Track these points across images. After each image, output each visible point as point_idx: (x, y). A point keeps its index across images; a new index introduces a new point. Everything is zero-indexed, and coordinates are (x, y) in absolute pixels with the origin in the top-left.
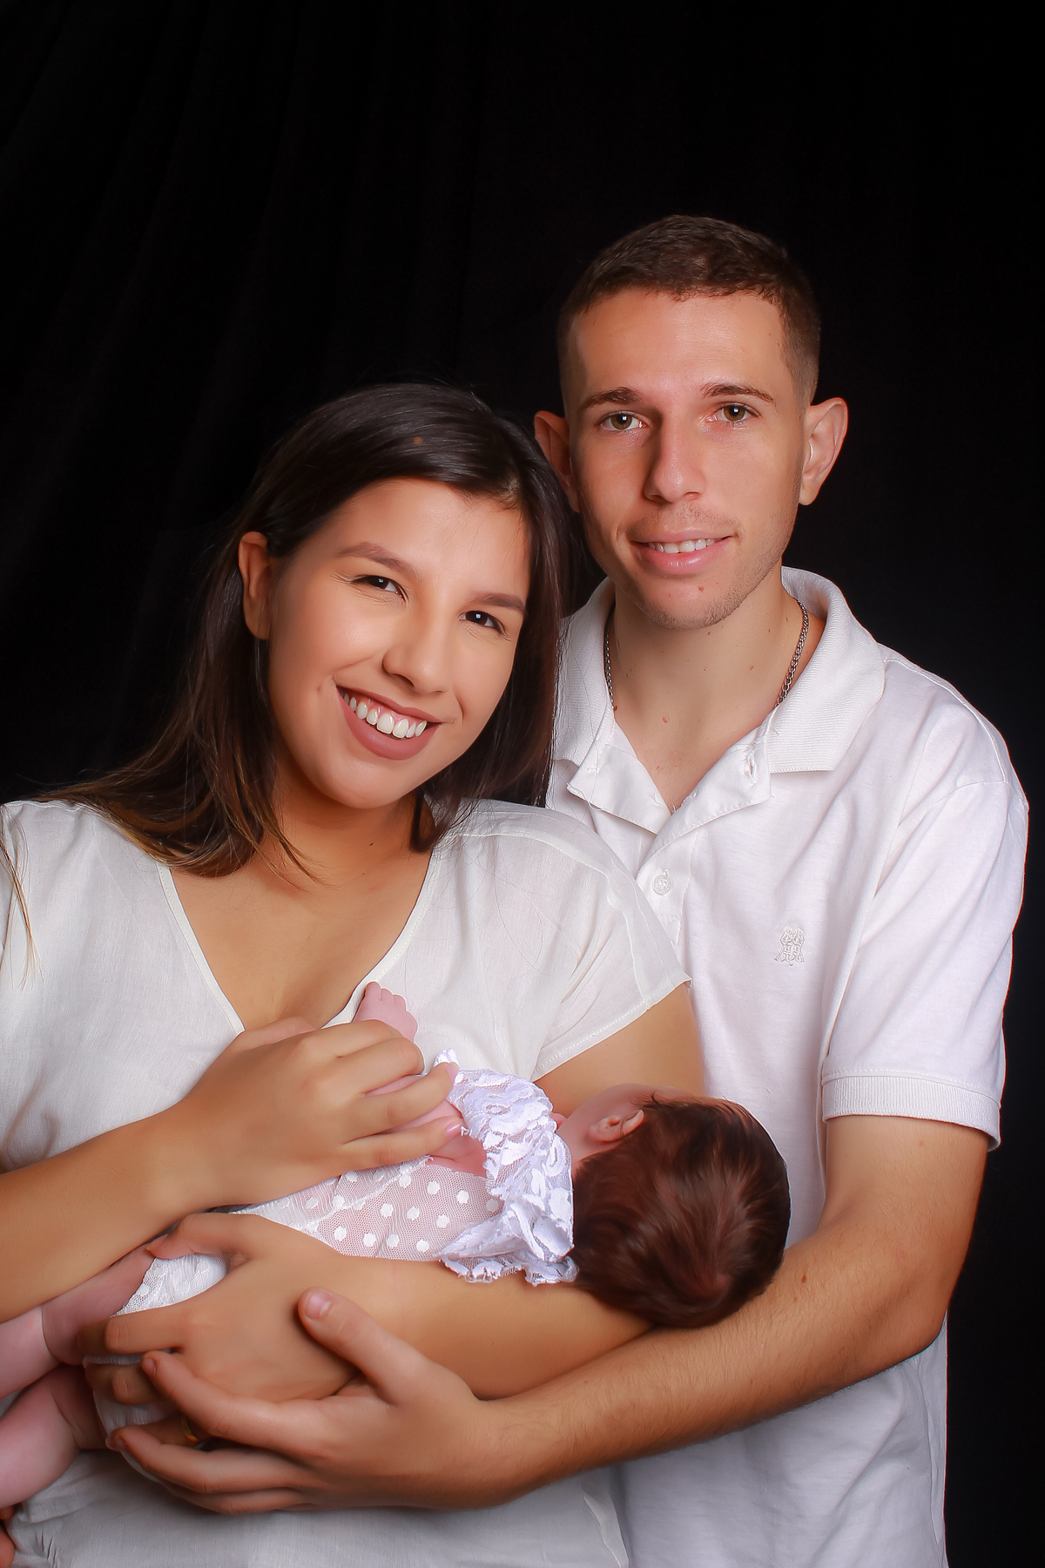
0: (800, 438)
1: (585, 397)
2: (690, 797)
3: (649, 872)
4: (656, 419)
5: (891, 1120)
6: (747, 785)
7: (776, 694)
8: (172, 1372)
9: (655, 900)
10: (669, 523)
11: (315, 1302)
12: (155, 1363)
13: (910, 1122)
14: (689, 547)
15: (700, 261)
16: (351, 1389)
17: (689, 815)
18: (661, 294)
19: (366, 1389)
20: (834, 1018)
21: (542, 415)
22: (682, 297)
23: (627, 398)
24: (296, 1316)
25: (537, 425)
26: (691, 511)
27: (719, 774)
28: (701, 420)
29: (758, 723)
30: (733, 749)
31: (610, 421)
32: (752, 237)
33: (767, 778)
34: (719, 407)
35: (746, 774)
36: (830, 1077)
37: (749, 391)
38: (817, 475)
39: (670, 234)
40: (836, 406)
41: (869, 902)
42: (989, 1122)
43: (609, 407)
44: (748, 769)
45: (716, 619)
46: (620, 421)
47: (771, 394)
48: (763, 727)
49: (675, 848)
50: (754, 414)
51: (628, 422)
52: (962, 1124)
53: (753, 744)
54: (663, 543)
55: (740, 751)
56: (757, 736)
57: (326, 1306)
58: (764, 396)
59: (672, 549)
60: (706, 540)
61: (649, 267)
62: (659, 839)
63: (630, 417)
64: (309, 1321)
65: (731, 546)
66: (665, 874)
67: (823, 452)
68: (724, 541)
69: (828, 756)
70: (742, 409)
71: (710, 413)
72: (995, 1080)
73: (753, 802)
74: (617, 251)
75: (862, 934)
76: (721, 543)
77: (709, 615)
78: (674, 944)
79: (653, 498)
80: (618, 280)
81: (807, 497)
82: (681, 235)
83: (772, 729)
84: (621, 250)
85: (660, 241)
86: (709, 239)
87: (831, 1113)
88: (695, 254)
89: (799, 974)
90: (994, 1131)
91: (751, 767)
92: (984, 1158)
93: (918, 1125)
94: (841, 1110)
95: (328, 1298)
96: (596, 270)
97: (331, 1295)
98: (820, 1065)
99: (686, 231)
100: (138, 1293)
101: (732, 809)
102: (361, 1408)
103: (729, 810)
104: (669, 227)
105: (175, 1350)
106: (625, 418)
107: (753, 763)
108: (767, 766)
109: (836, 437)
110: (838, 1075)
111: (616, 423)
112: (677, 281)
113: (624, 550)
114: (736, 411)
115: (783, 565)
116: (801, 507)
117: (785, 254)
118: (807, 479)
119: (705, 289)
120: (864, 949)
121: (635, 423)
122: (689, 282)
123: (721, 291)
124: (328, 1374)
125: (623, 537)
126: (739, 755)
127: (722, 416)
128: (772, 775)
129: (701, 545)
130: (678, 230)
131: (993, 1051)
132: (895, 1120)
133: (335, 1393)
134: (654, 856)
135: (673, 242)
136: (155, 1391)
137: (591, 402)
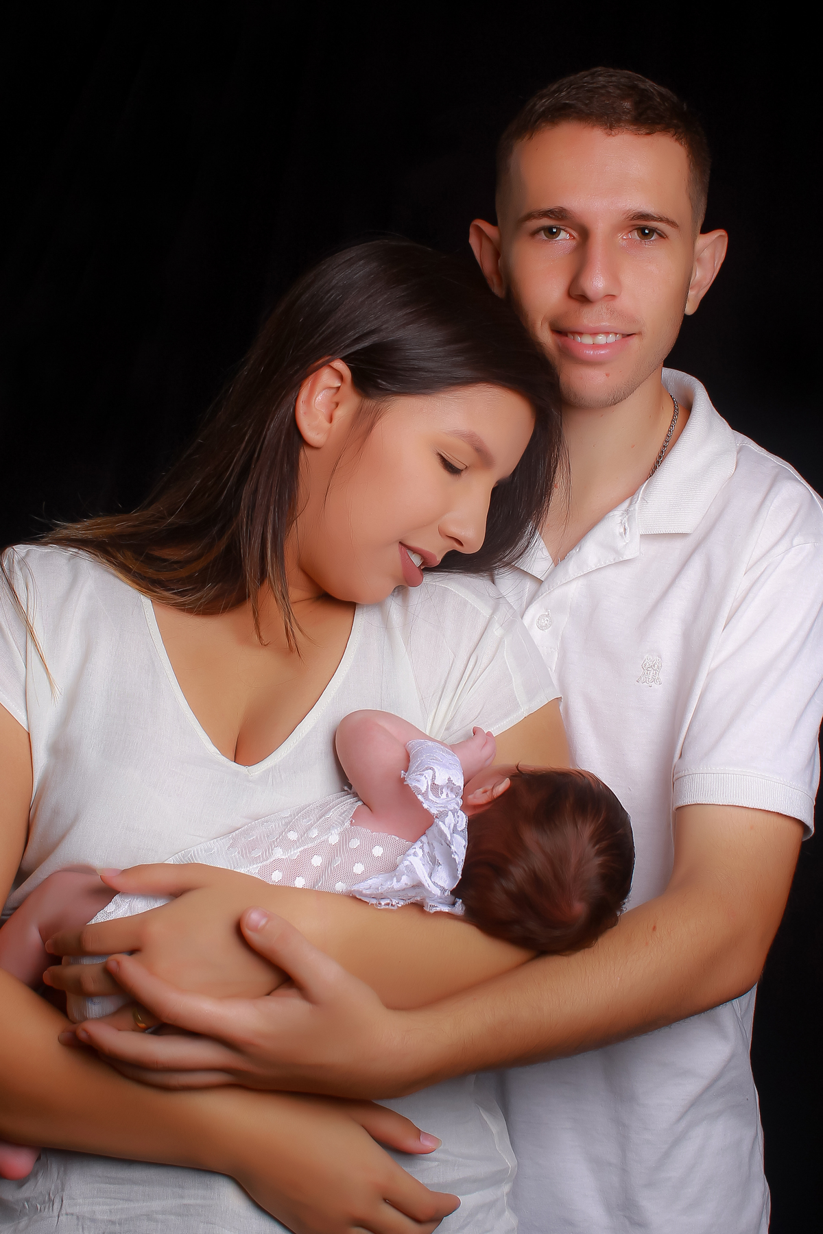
0: (691, 259)
1: (524, 212)
2: (574, 551)
3: (534, 612)
4: (584, 234)
5: (728, 808)
6: (620, 544)
7: (650, 468)
8: (132, 969)
9: (538, 635)
10: (589, 318)
11: (255, 918)
12: (118, 963)
13: (743, 810)
14: (601, 339)
15: (627, 105)
16: (281, 991)
17: (572, 566)
18: (595, 129)
19: (293, 992)
20: (686, 729)
21: (480, 223)
22: (613, 132)
23: (562, 216)
24: (239, 931)
25: (472, 230)
26: (608, 309)
27: (598, 534)
28: (620, 236)
29: (632, 493)
30: (611, 514)
31: (542, 232)
32: (663, 90)
33: (637, 538)
34: (634, 228)
35: (621, 534)
36: (680, 774)
37: (661, 219)
38: (698, 292)
39: (602, 80)
40: (721, 236)
41: (718, 635)
42: (806, 815)
43: (546, 222)
44: (622, 530)
45: (615, 401)
46: (551, 232)
47: (677, 222)
48: (635, 496)
49: (557, 593)
50: (662, 236)
51: (557, 234)
52: (785, 814)
53: (627, 511)
54: (580, 334)
55: (617, 516)
56: (630, 504)
57: (263, 922)
58: (672, 223)
59: (587, 340)
60: (616, 334)
61: (586, 105)
62: (545, 585)
63: (559, 230)
64: (248, 933)
65: (634, 341)
66: (547, 614)
67: (705, 275)
68: (629, 338)
69: (689, 521)
70: (653, 231)
71: (626, 232)
72: (811, 782)
73: (626, 558)
74: (555, 92)
75: (710, 663)
76: (627, 339)
77: (611, 398)
78: (551, 671)
79: (578, 296)
80: (560, 113)
81: (690, 309)
82: (611, 82)
83: (643, 499)
84: (559, 91)
85: (595, 85)
86: (634, 87)
87: (680, 803)
88: (623, 98)
89: (658, 694)
90: (809, 821)
91: (625, 529)
92: (800, 844)
93: (750, 812)
94: (687, 800)
95: (265, 915)
96: (537, 107)
97: (268, 913)
98: (673, 767)
99: (614, 79)
100: (105, 909)
101: (608, 563)
102: (288, 1007)
103: (605, 563)
104: (600, 75)
105: (133, 952)
106: (555, 230)
107: (627, 526)
108: (638, 529)
109: (716, 262)
110: (686, 773)
111: (548, 234)
112: (609, 120)
113: (545, 337)
114: (647, 231)
115: (664, 366)
116: (686, 317)
117: (685, 106)
118: (691, 293)
119: (632, 127)
120: (711, 674)
121: (563, 235)
122: (619, 121)
123: (644, 131)
124: (262, 977)
125: (546, 326)
126: (615, 520)
127: (635, 235)
128: (642, 536)
129: (611, 338)
130: (605, 78)
131: (811, 760)
132: (732, 808)
133: (268, 994)
134: (540, 598)
135: (604, 87)
136: (117, 986)
137: (530, 217)
